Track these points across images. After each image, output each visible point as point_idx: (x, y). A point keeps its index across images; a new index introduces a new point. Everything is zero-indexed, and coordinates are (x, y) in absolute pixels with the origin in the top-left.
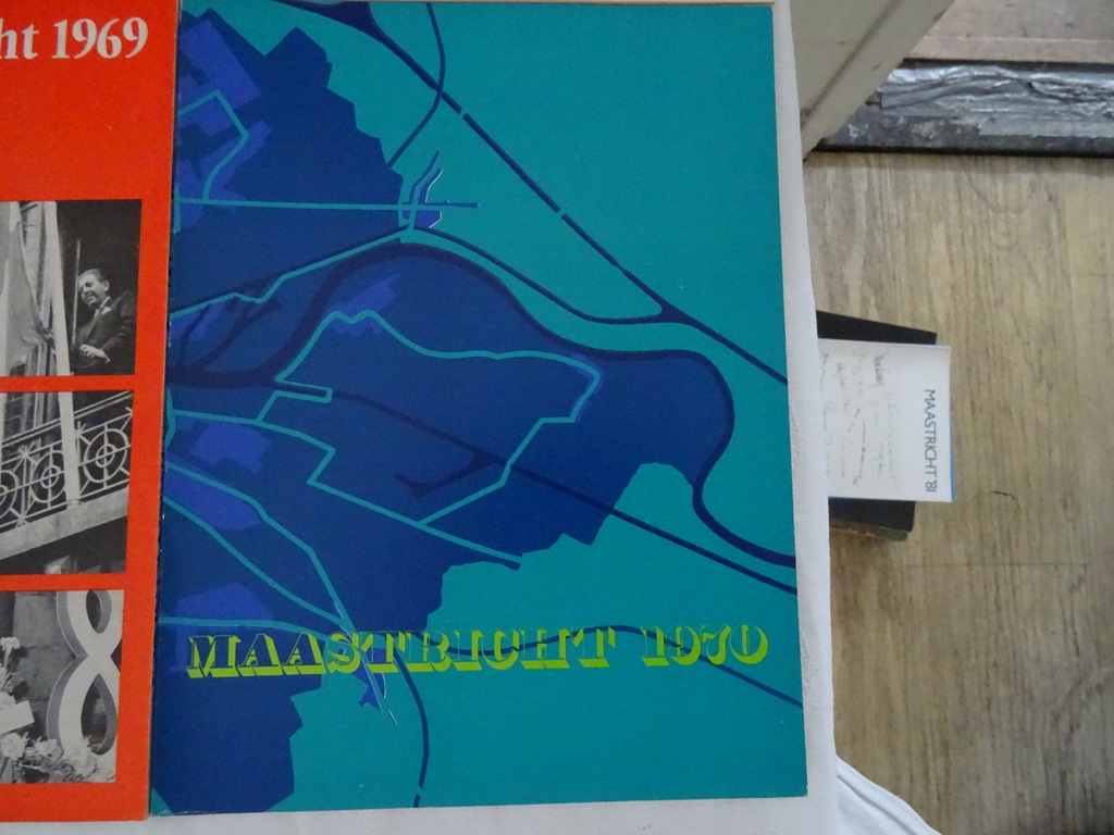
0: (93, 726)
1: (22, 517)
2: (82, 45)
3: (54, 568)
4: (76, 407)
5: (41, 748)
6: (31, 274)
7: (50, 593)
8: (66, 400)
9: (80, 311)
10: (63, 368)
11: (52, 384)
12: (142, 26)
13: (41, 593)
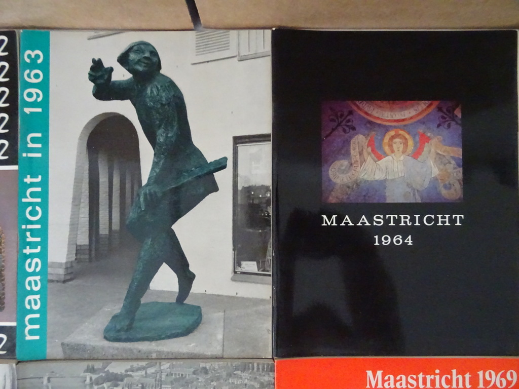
2: (489, 382)
12: (515, 374)
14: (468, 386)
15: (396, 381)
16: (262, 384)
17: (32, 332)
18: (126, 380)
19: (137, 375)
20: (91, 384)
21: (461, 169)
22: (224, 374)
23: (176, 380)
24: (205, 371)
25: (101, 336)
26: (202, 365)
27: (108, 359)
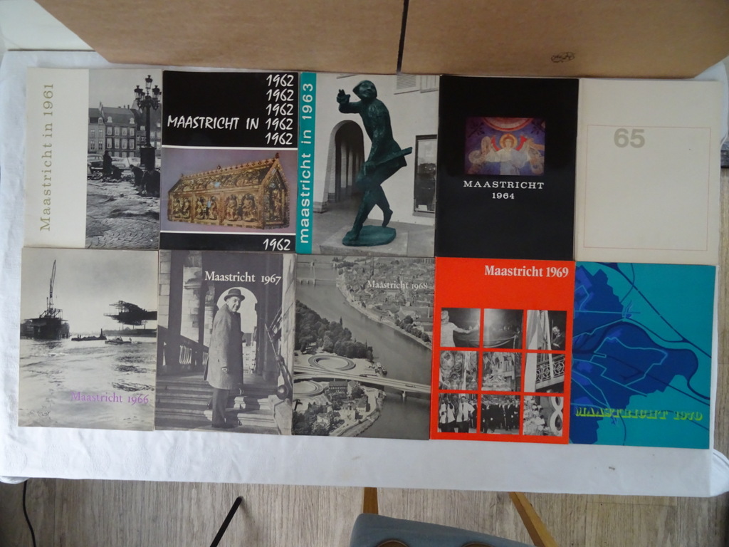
0: (558, 425)
1: (541, 380)
2: (553, 274)
3: (548, 392)
4: (553, 356)
5: (547, 429)
6: (542, 327)
7: (548, 396)
8: (550, 355)
9: (553, 336)
10: (550, 348)
11: (547, 352)
12: (567, 270)
13: (545, 397)
14: (541, 275)
15: (501, 272)
16: (428, 270)
17: (304, 239)
18: (355, 266)
19: (361, 263)
20: (336, 268)
21: (543, 157)
22: (408, 265)
23: (382, 267)
24: (398, 262)
25: (341, 242)
26: (396, 259)
27: (345, 255)
